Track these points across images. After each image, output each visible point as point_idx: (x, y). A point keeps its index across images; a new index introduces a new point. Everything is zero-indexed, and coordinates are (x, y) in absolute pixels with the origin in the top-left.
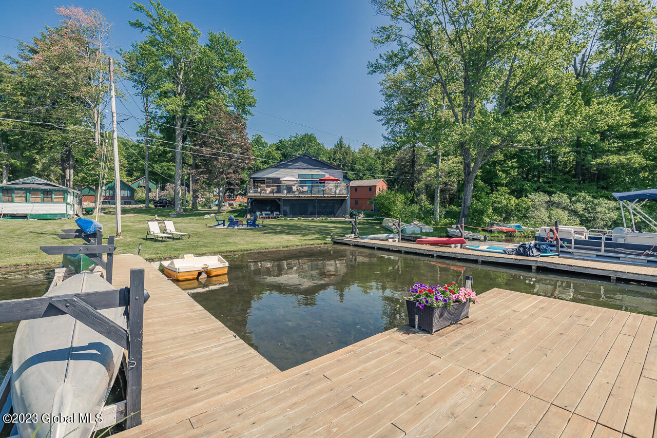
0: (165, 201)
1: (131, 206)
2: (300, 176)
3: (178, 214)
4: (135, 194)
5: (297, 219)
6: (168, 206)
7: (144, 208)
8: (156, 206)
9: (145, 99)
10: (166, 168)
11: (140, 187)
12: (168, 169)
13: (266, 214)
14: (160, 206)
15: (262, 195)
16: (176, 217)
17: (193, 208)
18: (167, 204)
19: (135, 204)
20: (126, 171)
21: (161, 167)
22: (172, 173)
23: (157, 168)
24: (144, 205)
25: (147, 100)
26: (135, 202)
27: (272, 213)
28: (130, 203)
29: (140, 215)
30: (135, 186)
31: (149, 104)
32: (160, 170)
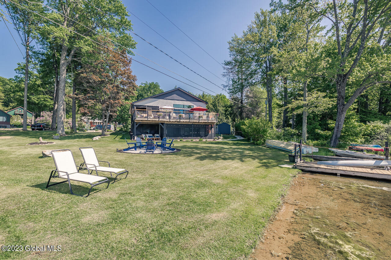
0: (42, 125)
1: (6, 129)
2: (174, 105)
3: (61, 136)
4: (11, 120)
5: (179, 140)
6: (45, 130)
7: (22, 131)
8: (33, 129)
9: (26, 35)
10: (42, 99)
11: (15, 114)
12: (44, 100)
13: (149, 137)
14: (37, 129)
15: (149, 120)
16: (59, 139)
17: (73, 131)
18: (44, 127)
19: (10, 128)
20: (3, 103)
21: (38, 98)
22: (48, 103)
23: (34, 99)
24: (22, 128)
25: (28, 36)
26: (11, 126)
27: (153, 135)
28: (6, 127)
29: (17, 137)
30: (11, 113)
31: (30, 39)
32: (37, 100)
